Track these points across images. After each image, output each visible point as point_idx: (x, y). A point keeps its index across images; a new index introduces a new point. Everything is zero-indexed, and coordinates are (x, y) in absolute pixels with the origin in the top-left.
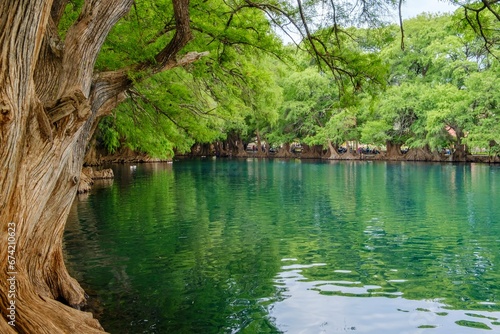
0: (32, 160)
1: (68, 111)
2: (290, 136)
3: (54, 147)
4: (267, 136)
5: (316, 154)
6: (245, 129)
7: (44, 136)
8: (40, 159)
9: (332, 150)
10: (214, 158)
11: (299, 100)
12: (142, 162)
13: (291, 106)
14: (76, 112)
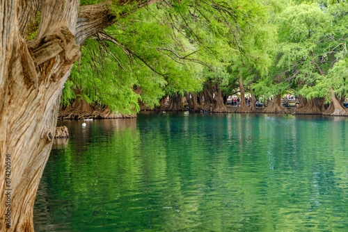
0: (14, 110)
1: (54, 51)
2: (282, 87)
3: (40, 95)
4: (253, 86)
5: (316, 109)
6: (226, 79)
7: (29, 81)
8: (23, 109)
9: (336, 104)
10: (186, 113)
11: (294, 41)
12: (99, 118)
13: (284, 49)
14: (62, 53)
